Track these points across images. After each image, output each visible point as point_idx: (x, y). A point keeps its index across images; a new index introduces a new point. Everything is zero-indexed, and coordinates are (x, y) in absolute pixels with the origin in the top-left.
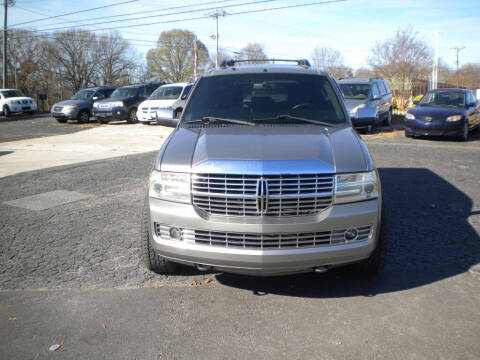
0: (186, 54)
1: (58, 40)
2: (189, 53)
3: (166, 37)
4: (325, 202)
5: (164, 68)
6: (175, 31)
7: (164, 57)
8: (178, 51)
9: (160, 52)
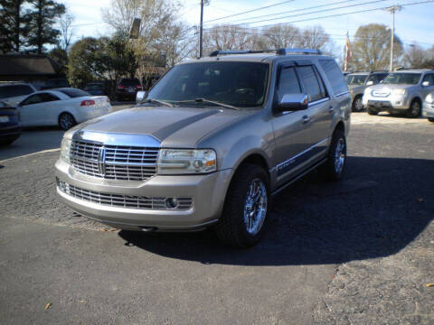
0: (381, 47)
1: (268, 35)
2: (384, 46)
3: (364, 31)
4: (151, 172)
5: (360, 60)
6: (371, 25)
7: (360, 49)
8: (374, 44)
9: (358, 45)
